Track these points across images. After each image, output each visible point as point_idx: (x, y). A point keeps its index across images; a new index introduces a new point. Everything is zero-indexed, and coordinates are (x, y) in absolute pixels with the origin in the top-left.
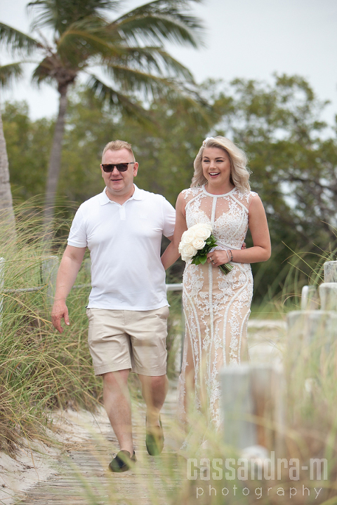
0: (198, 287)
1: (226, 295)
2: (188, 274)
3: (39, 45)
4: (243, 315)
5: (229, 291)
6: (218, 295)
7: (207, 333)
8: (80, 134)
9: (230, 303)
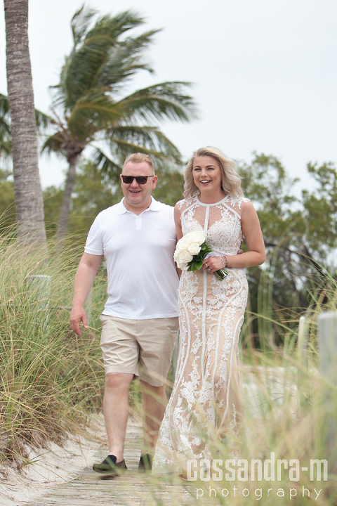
0: (192, 291)
1: (220, 300)
2: (184, 279)
3: (53, 122)
4: (236, 322)
5: (223, 297)
6: (212, 301)
7: (198, 337)
8: (83, 201)
9: (223, 309)
